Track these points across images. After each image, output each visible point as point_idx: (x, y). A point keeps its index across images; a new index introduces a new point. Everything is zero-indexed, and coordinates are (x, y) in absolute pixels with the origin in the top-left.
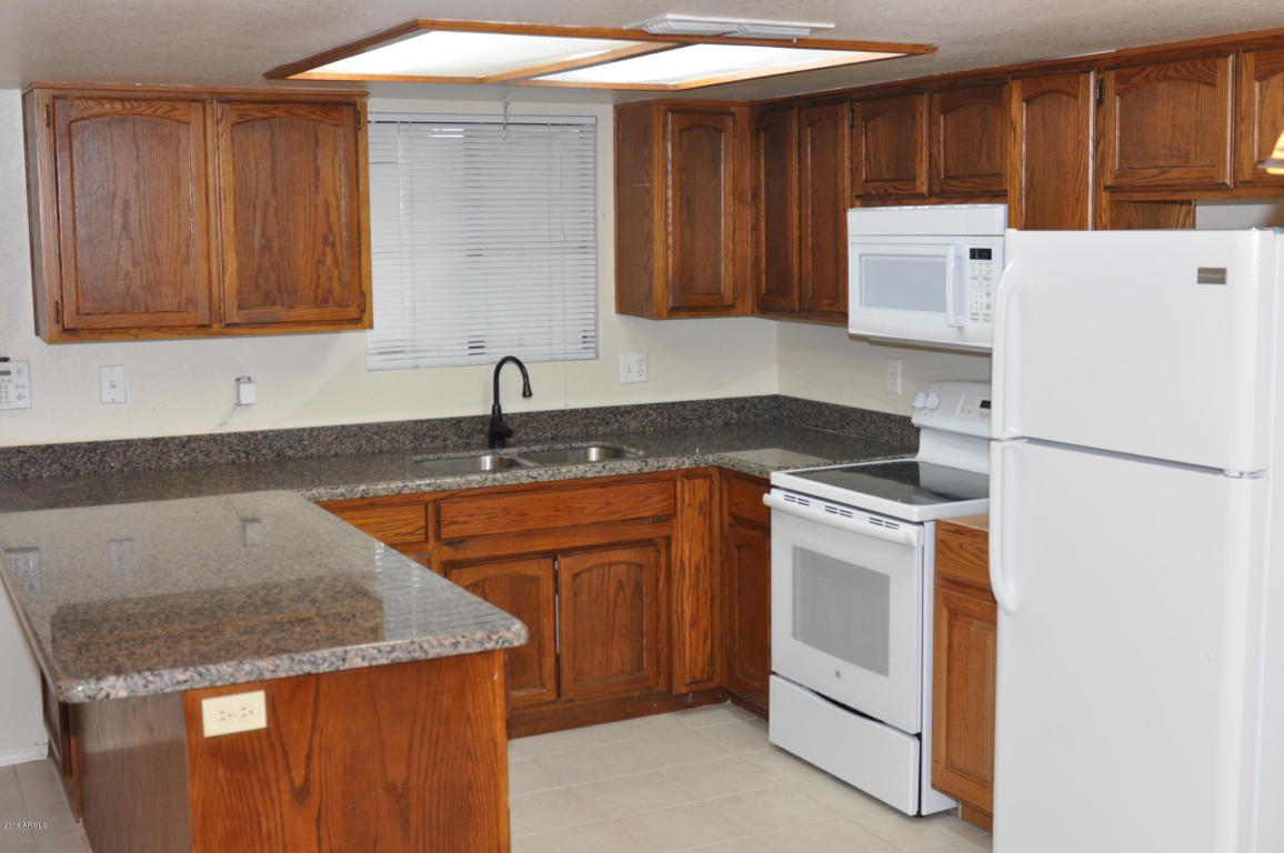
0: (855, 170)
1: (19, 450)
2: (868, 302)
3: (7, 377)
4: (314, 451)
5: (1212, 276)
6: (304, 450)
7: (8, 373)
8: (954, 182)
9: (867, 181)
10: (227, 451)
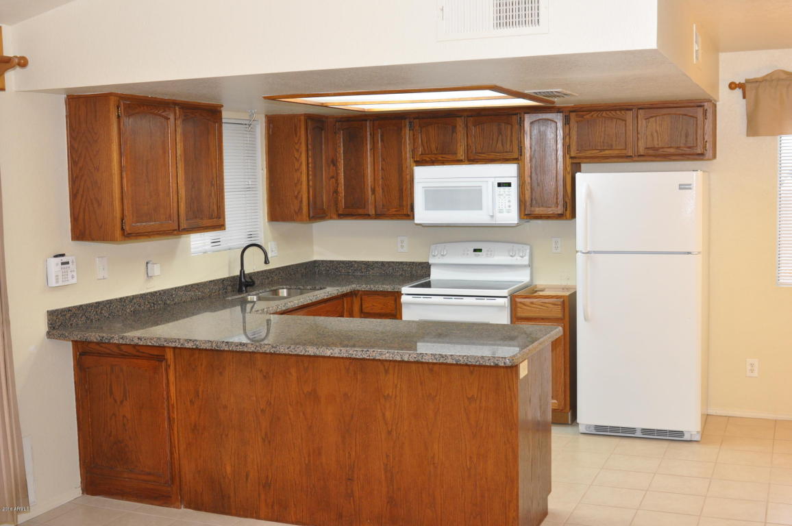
0: (413, 151)
1: (69, 309)
2: (428, 207)
3: (68, 265)
4: (176, 300)
5: (683, 187)
6: (173, 300)
7: (68, 263)
8: (483, 155)
9: (422, 154)
10: (147, 303)
